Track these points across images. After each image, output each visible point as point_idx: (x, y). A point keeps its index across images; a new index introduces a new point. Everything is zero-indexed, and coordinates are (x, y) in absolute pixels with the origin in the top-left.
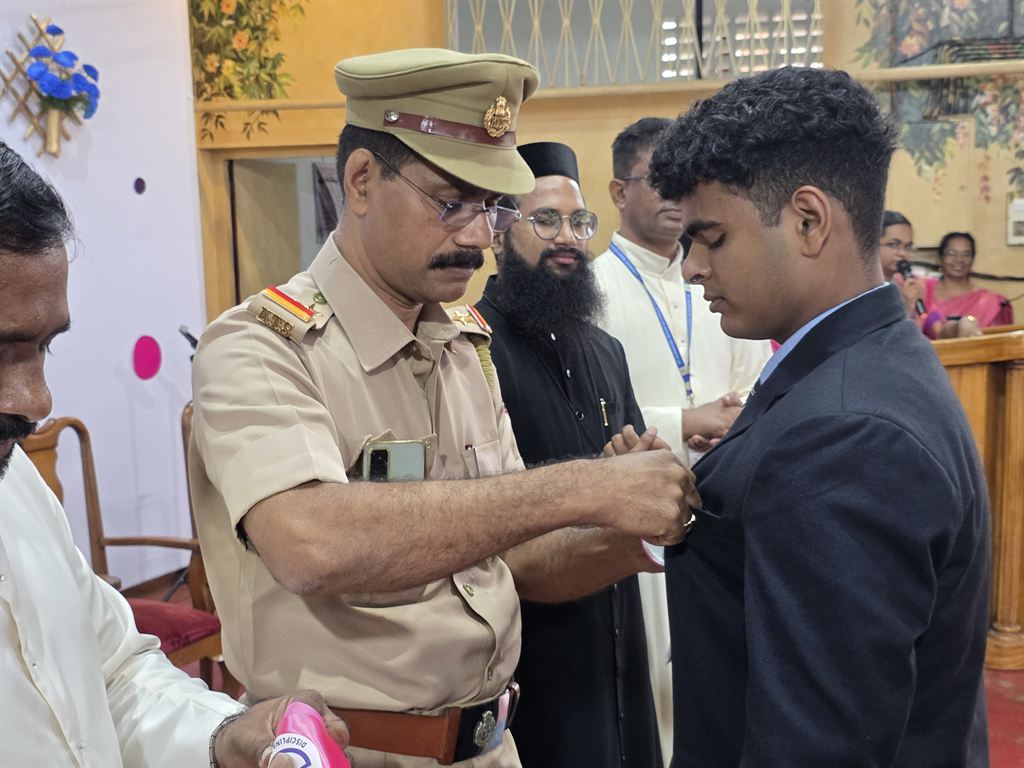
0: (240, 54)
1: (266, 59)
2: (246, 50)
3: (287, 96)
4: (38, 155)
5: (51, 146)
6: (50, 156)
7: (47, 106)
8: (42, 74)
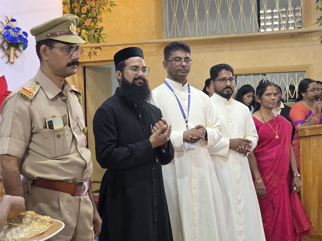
0: (88, 27)
1: (97, 28)
2: (90, 26)
3: (104, 42)
4: (7, 63)
5: (11, 60)
6: (10, 63)
7: (10, 46)
8: (8, 35)
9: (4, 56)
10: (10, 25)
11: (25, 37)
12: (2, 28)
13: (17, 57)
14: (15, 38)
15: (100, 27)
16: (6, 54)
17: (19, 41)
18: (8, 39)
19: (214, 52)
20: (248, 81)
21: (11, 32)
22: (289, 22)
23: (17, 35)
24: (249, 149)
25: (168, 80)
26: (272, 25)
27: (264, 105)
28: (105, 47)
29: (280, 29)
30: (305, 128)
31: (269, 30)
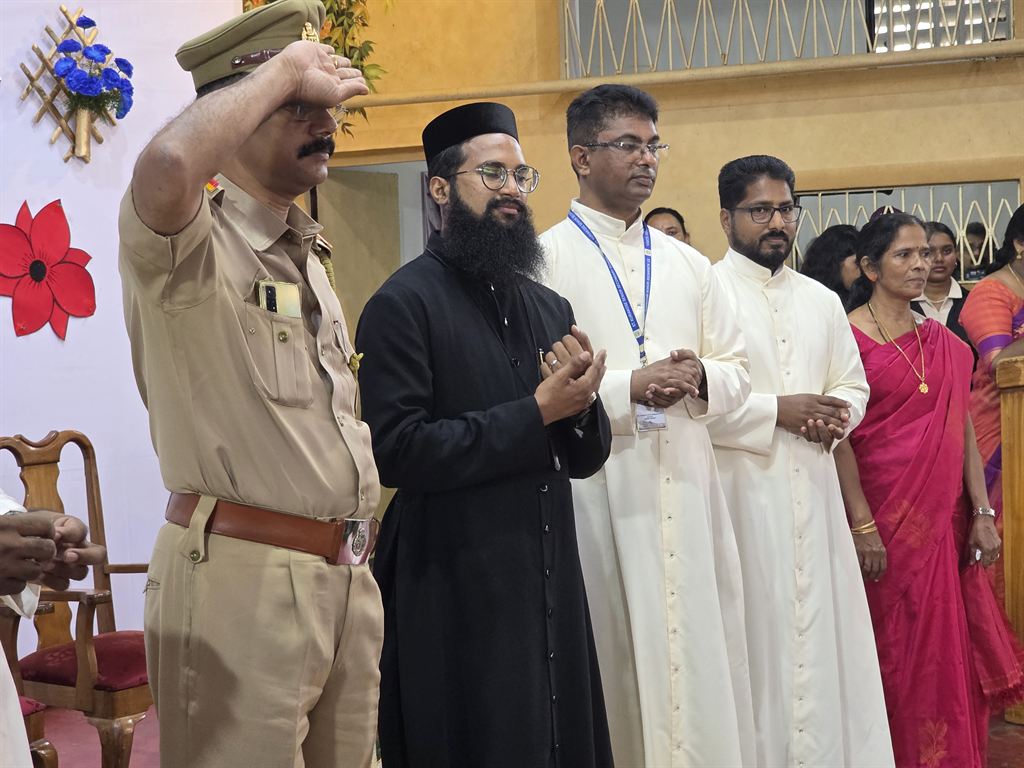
2: (330, 38)
4: (66, 160)
5: (80, 149)
6: (79, 161)
7: (76, 105)
8: (69, 70)
9: (58, 137)
10: (77, 39)
11: (122, 75)
12: (50, 47)
13: (100, 141)
14: (91, 81)
15: (362, 42)
16: (63, 130)
17: (104, 90)
18: (69, 82)
19: (724, 121)
20: (837, 213)
21: (79, 60)
22: (967, 22)
23: (97, 71)
24: (839, 429)
25: (581, 209)
26: (911, 32)
27: (886, 289)
28: (379, 107)
29: (936, 43)
30: (1016, 361)
31: (902, 47)
